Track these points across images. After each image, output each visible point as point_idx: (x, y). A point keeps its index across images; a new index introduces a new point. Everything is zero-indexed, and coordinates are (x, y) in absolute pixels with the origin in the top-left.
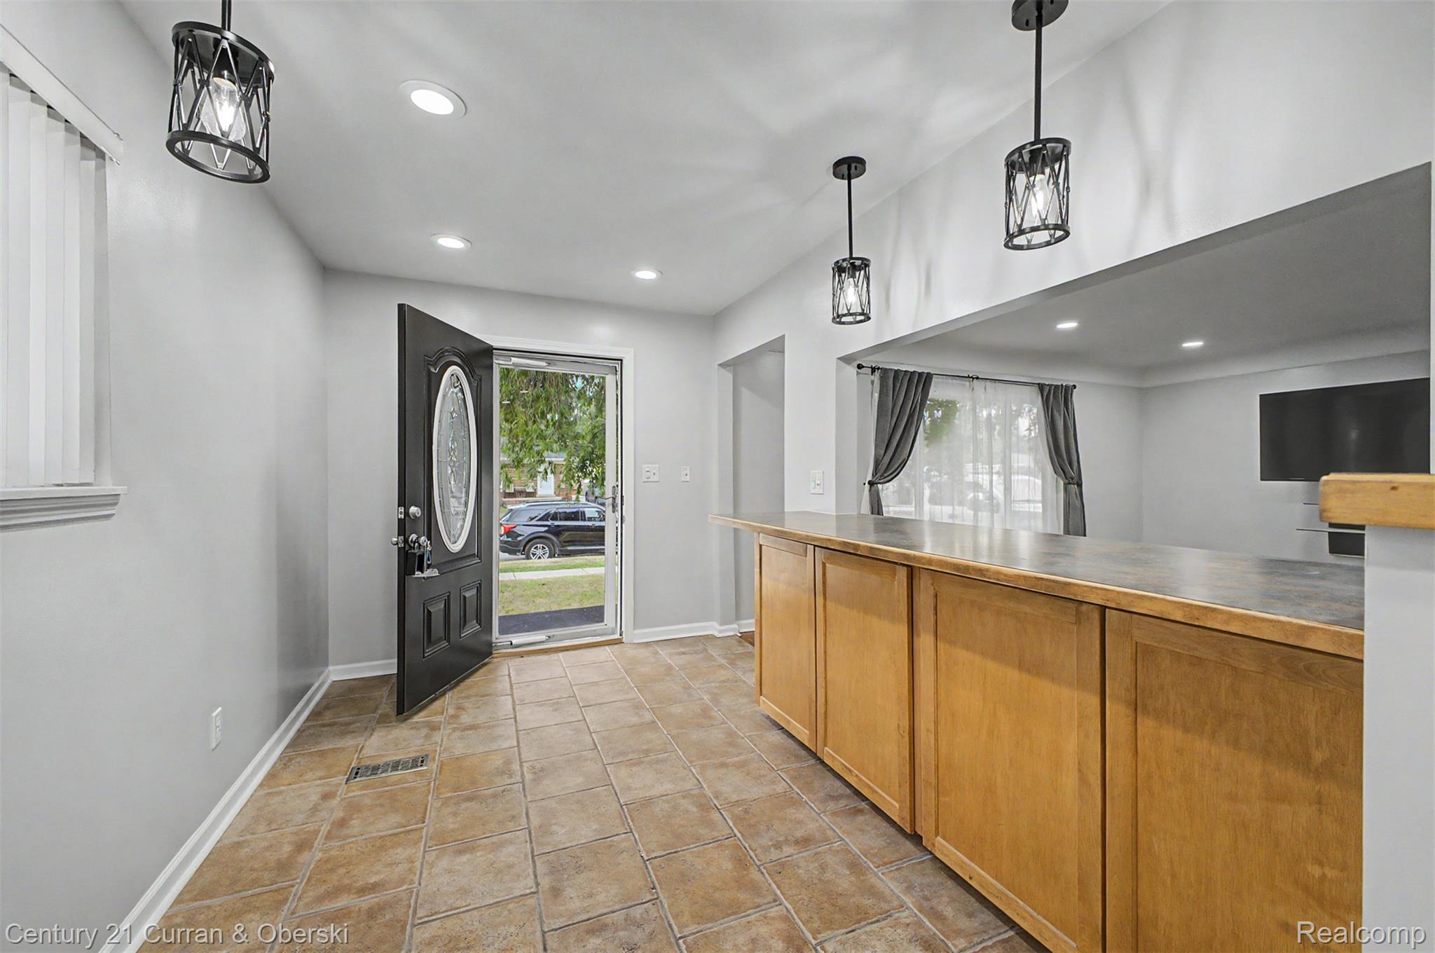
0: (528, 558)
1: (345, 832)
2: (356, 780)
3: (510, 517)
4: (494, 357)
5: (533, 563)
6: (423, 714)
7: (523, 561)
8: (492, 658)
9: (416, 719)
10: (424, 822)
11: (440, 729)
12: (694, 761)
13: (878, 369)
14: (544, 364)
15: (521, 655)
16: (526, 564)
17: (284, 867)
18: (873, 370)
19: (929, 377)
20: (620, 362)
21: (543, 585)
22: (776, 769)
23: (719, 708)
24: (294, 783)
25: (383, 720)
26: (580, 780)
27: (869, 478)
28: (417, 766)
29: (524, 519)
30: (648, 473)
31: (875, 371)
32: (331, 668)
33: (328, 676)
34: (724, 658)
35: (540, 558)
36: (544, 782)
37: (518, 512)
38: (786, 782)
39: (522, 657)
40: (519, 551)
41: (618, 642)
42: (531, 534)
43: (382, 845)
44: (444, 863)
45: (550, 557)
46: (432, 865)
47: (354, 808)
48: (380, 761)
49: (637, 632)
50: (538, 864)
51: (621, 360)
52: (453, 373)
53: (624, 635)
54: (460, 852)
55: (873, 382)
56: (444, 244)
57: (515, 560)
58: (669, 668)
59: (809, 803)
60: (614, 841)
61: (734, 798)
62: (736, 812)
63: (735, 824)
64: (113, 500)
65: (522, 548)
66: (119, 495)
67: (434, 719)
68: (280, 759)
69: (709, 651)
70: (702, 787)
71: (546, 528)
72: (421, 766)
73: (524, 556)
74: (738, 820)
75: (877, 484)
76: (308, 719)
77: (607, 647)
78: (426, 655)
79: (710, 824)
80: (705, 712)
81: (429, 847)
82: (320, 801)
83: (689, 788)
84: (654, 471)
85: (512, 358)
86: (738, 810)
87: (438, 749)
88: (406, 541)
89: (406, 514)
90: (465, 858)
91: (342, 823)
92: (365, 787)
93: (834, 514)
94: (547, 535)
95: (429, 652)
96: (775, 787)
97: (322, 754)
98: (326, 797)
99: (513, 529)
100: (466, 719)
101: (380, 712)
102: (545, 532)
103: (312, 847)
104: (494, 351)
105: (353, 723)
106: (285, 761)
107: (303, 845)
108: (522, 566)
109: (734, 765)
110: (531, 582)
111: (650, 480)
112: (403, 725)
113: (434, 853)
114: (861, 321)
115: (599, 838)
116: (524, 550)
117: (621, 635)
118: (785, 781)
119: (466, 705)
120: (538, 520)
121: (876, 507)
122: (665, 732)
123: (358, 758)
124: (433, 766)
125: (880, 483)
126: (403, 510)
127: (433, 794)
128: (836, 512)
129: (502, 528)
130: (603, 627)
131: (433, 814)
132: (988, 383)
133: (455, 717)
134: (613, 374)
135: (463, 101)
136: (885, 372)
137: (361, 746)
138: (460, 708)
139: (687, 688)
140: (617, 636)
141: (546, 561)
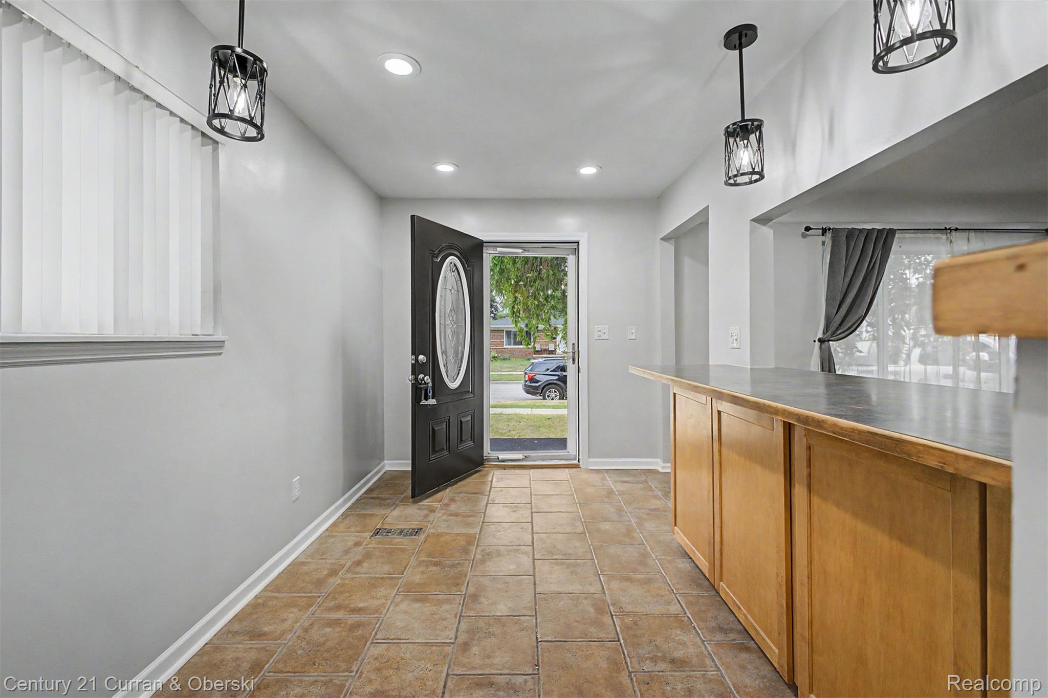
0: (544, 399)
1: (358, 569)
2: (377, 537)
3: (532, 368)
4: (484, 248)
5: (547, 403)
6: (428, 500)
7: (541, 401)
8: (483, 467)
9: (425, 502)
10: (403, 574)
11: (435, 512)
12: (605, 571)
13: (830, 229)
14: (520, 251)
15: (504, 468)
16: (542, 403)
17: (320, 583)
18: (824, 231)
19: (891, 233)
20: (577, 244)
21: (549, 419)
22: (675, 592)
23: (642, 532)
24: (344, 532)
25: (404, 501)
26: (512, 567)
27: (820, 335)
28: (412, 535)
29: (542, 369)
30: (599, 333)
31: (826, 232)
32: (386, 462)
33: (383, 467)
34: (661, 490)
35: (553, 399)
36: (487, 564)
37: (537, 365)
38: (681, 606)
39: (505, 469)
40: (538, 393)
41: (576, 466)
42: (547, 381)
43: (374, 584)
44: (404, 606)
45: (560, 399)
46: (397, 605)
47: (368, 556)
48: (393, 527)
49: (591, 460)
50: (462, 623)
51: (578, 243)
52: (450, 262)
53: (581, 461)
54: (417, 600)
55: (823, 243)
56: (441, 170)
57: (535, 399)
58: (610, 493)
59: (697, 628)
60: (520, 620)
61: (629, 608)
62: (626, 621)
63: (622, 632)
64: (220, 344)
65: (540, 392)
66: (224, 341)
67: (435, 504)
68: (342, 515)
69: (649, 483)
70: (605, 593)
71: (557, 377)
72: (415, 535)
73: (542, 397)
74: (626, 628)
75: (829, 341)
76: (365, 493)
77: (567, 470)
78: (431, 459)
79: (600, 625)
80: (629, 532)
81: (400, 592)
82: (352, 547)
83: (592, 591)
84: (604, 331)
85: (498, 248)
86: (629, 620)
87: (429, 526)
88: (416, 379)
89: (417, 360)
90: (417, 605)
91: (359, 563)
92: (379, 543)
93: (749, 367)
94: (558, 382)
95: (433, 457)
96: (669, 607)
97: (365, 516)
98: (357, 544)
99: (535, 377)
100: (453, 507)
101: (405, 494)
102: (556, 380)
103: (338, 574)
104: (484, 244)
105: (386, 499)
106: (345, 516)
107: (333, 573)
108: (538, 404)
109: (638, 580)
110: (542, 416)
111: (601, 338)
112: (415, 506)
113: (401, 597)
114: (756, 181)
115: (510, 614)
116: (541, 393)
117: (579, 462)
118: (680, 603)
119: (457, 499)
120: (551, 371)
121: (828, 364)
122: (590, 542)
123: (382, 522)
124: (422, 537)
125: (831, 340)
126: (414, 358)
127: (415, 556)
128: (751, 366)
129: (527, 376)
130: (566, 454)
131: (410, 570)
132: (972, 234)
133: (447, 505)
134: (572, 254)
135: (419, 64)
136: (836, 232)
137: (387, 515)
138: (453, 500)
139: (620, 511)
140: (576, 462)
141: (557, 402)
